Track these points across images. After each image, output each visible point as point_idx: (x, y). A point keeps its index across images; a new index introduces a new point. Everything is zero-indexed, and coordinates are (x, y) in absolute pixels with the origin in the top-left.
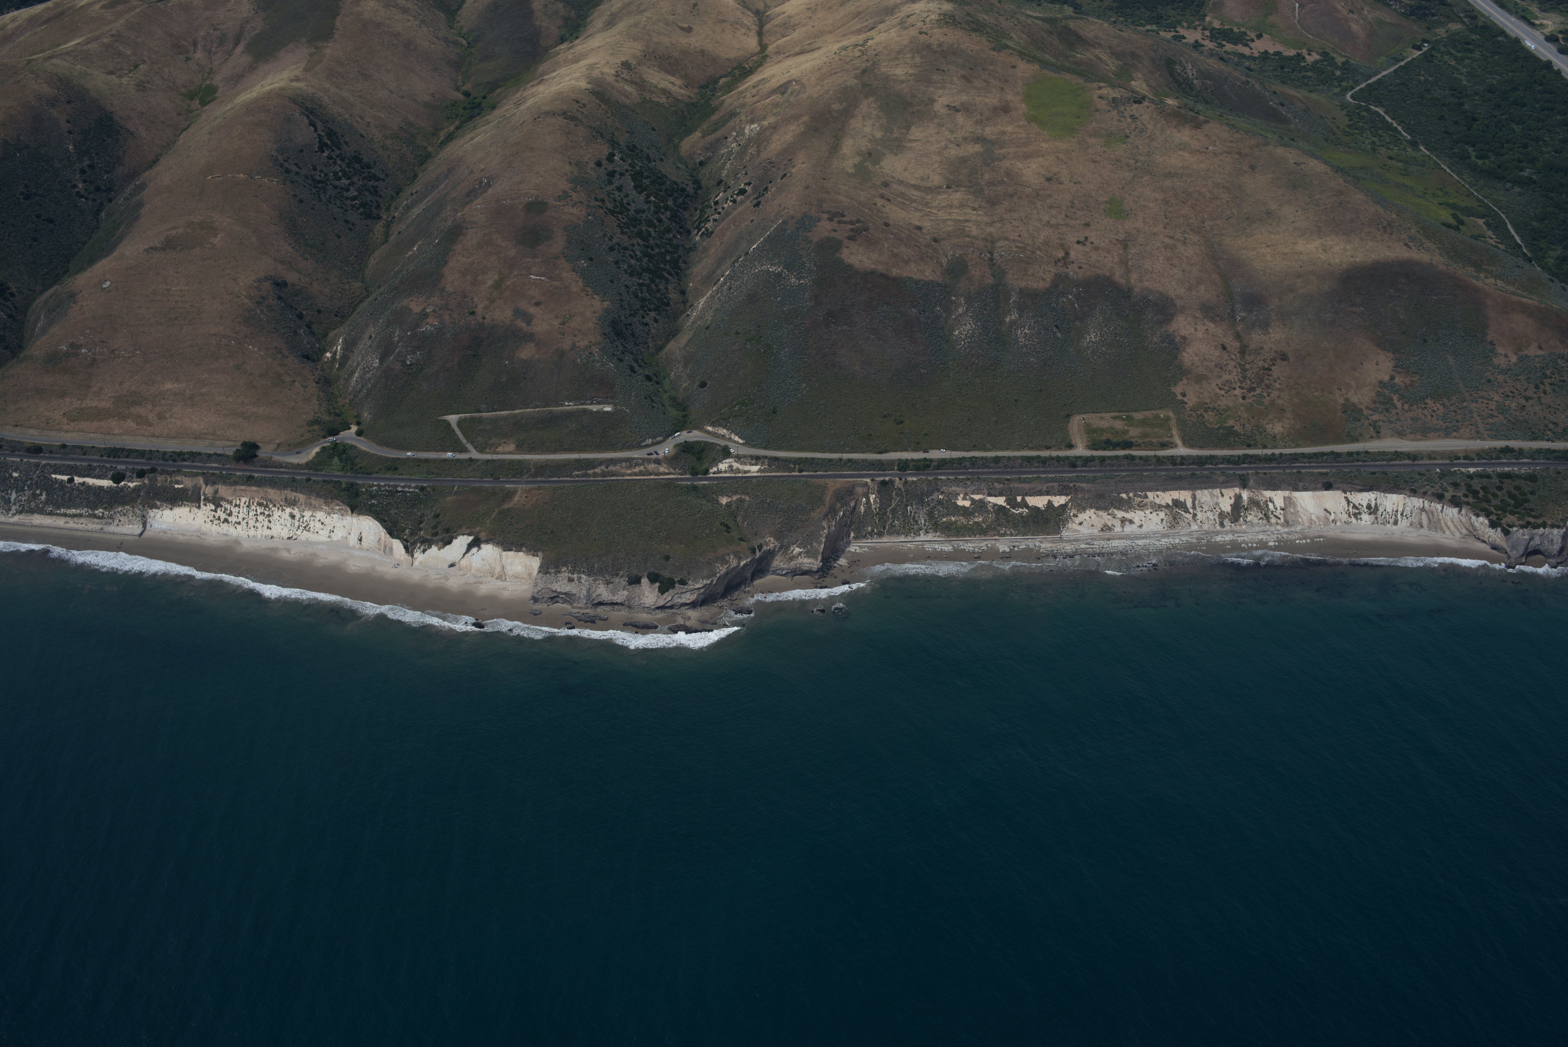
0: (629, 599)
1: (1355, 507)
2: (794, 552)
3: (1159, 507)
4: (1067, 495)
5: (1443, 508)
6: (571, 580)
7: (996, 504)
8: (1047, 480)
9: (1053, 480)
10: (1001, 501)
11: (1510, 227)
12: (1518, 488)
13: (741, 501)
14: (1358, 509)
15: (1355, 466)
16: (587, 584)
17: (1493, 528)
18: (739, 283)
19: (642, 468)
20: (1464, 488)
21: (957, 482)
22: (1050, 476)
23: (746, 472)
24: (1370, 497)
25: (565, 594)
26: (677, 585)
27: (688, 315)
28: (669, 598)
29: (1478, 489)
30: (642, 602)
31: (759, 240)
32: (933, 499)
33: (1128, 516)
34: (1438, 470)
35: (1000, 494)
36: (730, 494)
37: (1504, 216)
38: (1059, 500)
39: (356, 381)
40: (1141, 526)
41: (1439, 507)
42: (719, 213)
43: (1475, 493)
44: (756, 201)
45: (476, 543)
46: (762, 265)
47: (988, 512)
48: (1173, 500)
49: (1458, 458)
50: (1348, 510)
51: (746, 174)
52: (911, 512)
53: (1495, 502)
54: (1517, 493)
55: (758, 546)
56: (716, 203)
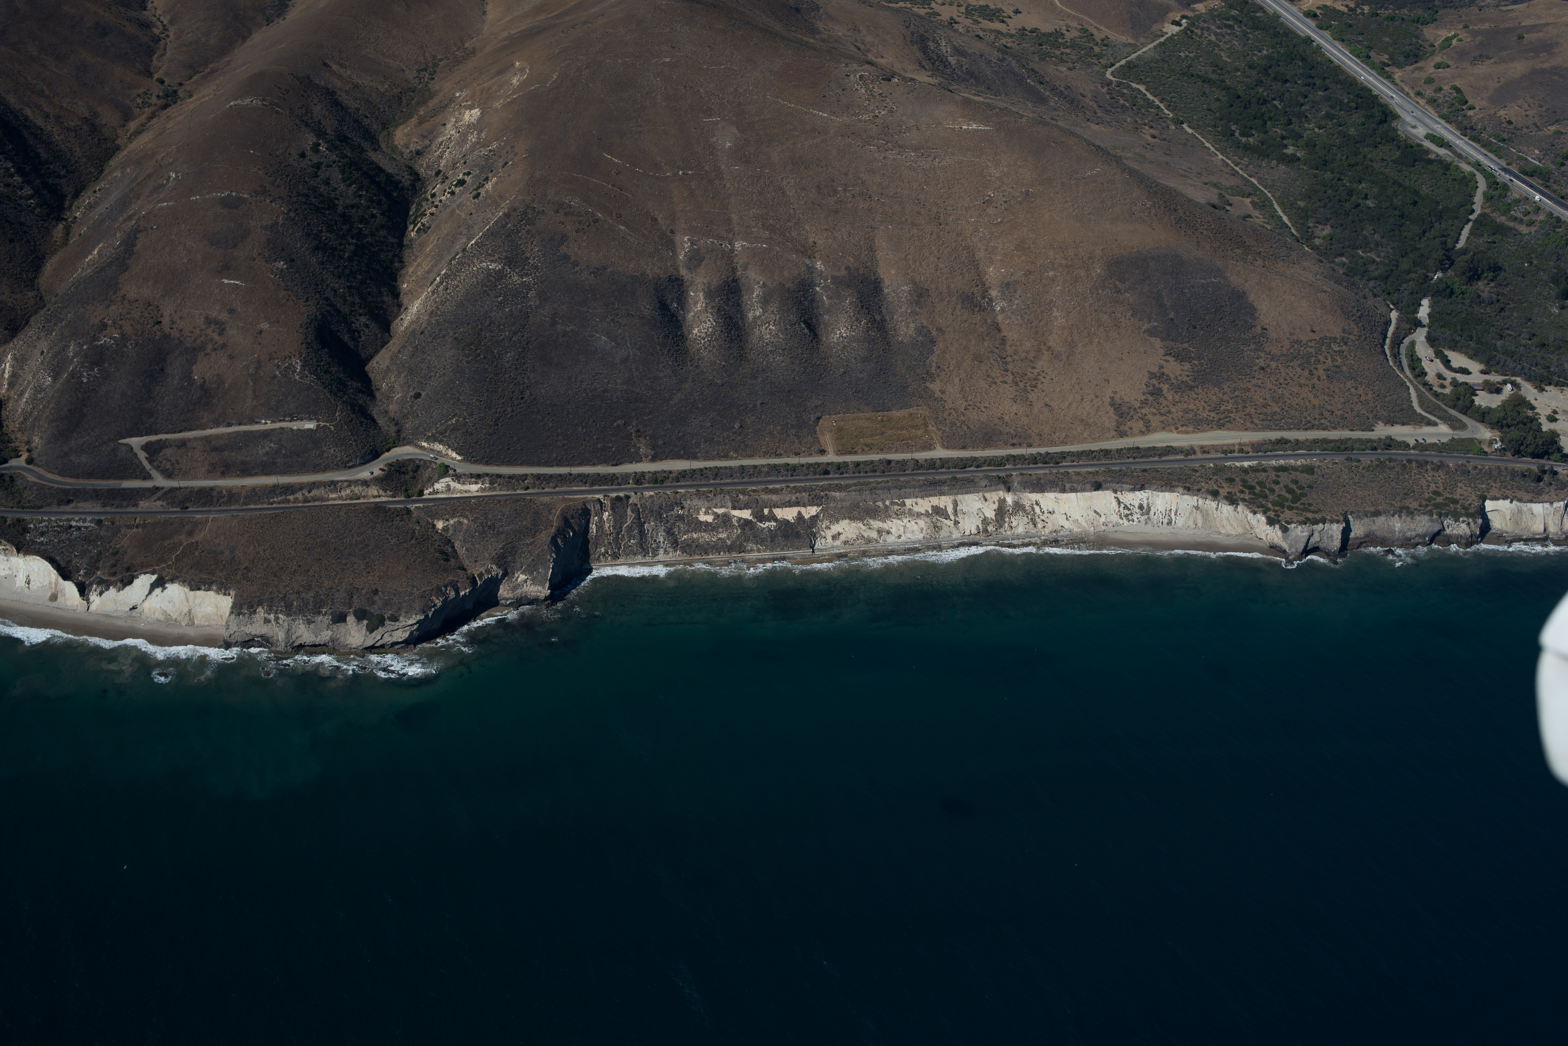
0: (333, 640)
1: (1126, 507)
2: (519, 580)
3: (919, 515)
4: (818, 505)
5: (1218, 505)
6: (267, 621)
7: (742, 518)
8: (797, 490)
9: (804, 489)
10: (746, 514)
11: (1276, 206)
12: (1296, 482)
13: (460, 523)
14: (1129, 509)
15: (1125, 463)
16: (286, 624)
17: (1271, 526)
18: (456, 282)
19: (348, 491)
20: (1240, 483)
21: (699, 494)
22: (799, 485)
23: (466, 492)
24: (1141, 497)
25: (262, 636)
26: (387, 622)
27: (402, 319)
28: (379, 637)
29: (1254, 484)
30: (349, 642)
31: (478, 235)
32: (672, 515)
33: (885, 526)
34: (1212, 465)
35: (746, 507)
36: (447, 516)
37: (1269, 195)
38: (810, 511)
39: (26, 402)
40: (900, 537)
41: (1214, 504)
42: (436, 206)
43: (1251, 488)
44: (475, 193)
45: (160, 583)
46: (481, 263)
47: (732, 526)
48: (932, 506)
49: (1232, 452)
50: (1119, 511)
51: (465, 163)
52: (648, 530)
53: (1271, 497)
54: (1294, 487)
55: (478, 575)
56: (433, 195)
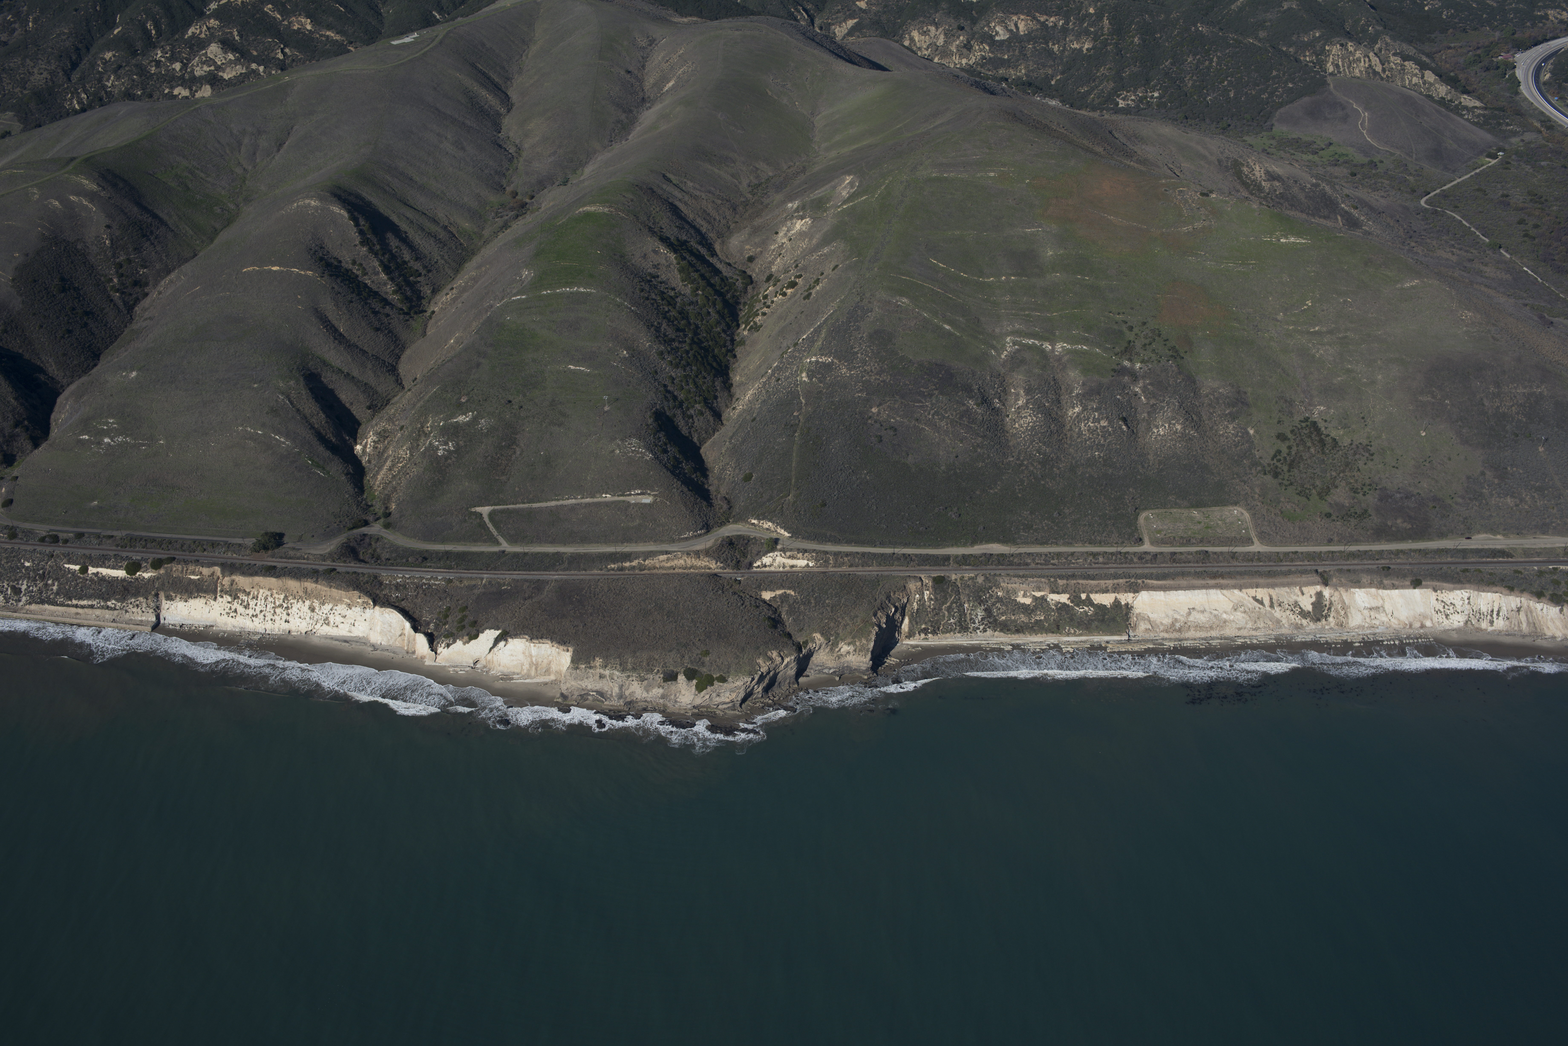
0: (663, 699)
1: (1446, 606)
2: (842, 650)
4: (1135, 592)
5: (1542, 606)
6: (602, 676)
7: (1059, 603)
8: (1115, 578)
9: (1121, 577)
10: (1064, 598)
13: (786, 595)
14: (1449, 608)
15: (1444, 562)
16: (619, 680)
18: (787, 374)
19: (681, 561)
20: (1565, 586)
21: (1018, 578)
22: (1117, 572)
23: (791, 566)
24: (1462, 596)
25: (597, 692)
26: (716, 682)
27: (733, 409)
28: (707, 696)
30: (678, 702)
31: (809, 330)
32: (990, 596)
34: (1535, 568)
35: (1064, 592)
36: (774, 588)
38: (1127, 598)
41: (1539, 604)
42: (768, 307)
44: (806, 293)
45: (503, 637)
46: (811, 356)
47: (1050, 610)
48: (1249, 598)
49: (1557, 555)
50: (1439, 609)
51: (796, 267)
52: (967, 610)
55: (803, 643)
56: (765, 297)
